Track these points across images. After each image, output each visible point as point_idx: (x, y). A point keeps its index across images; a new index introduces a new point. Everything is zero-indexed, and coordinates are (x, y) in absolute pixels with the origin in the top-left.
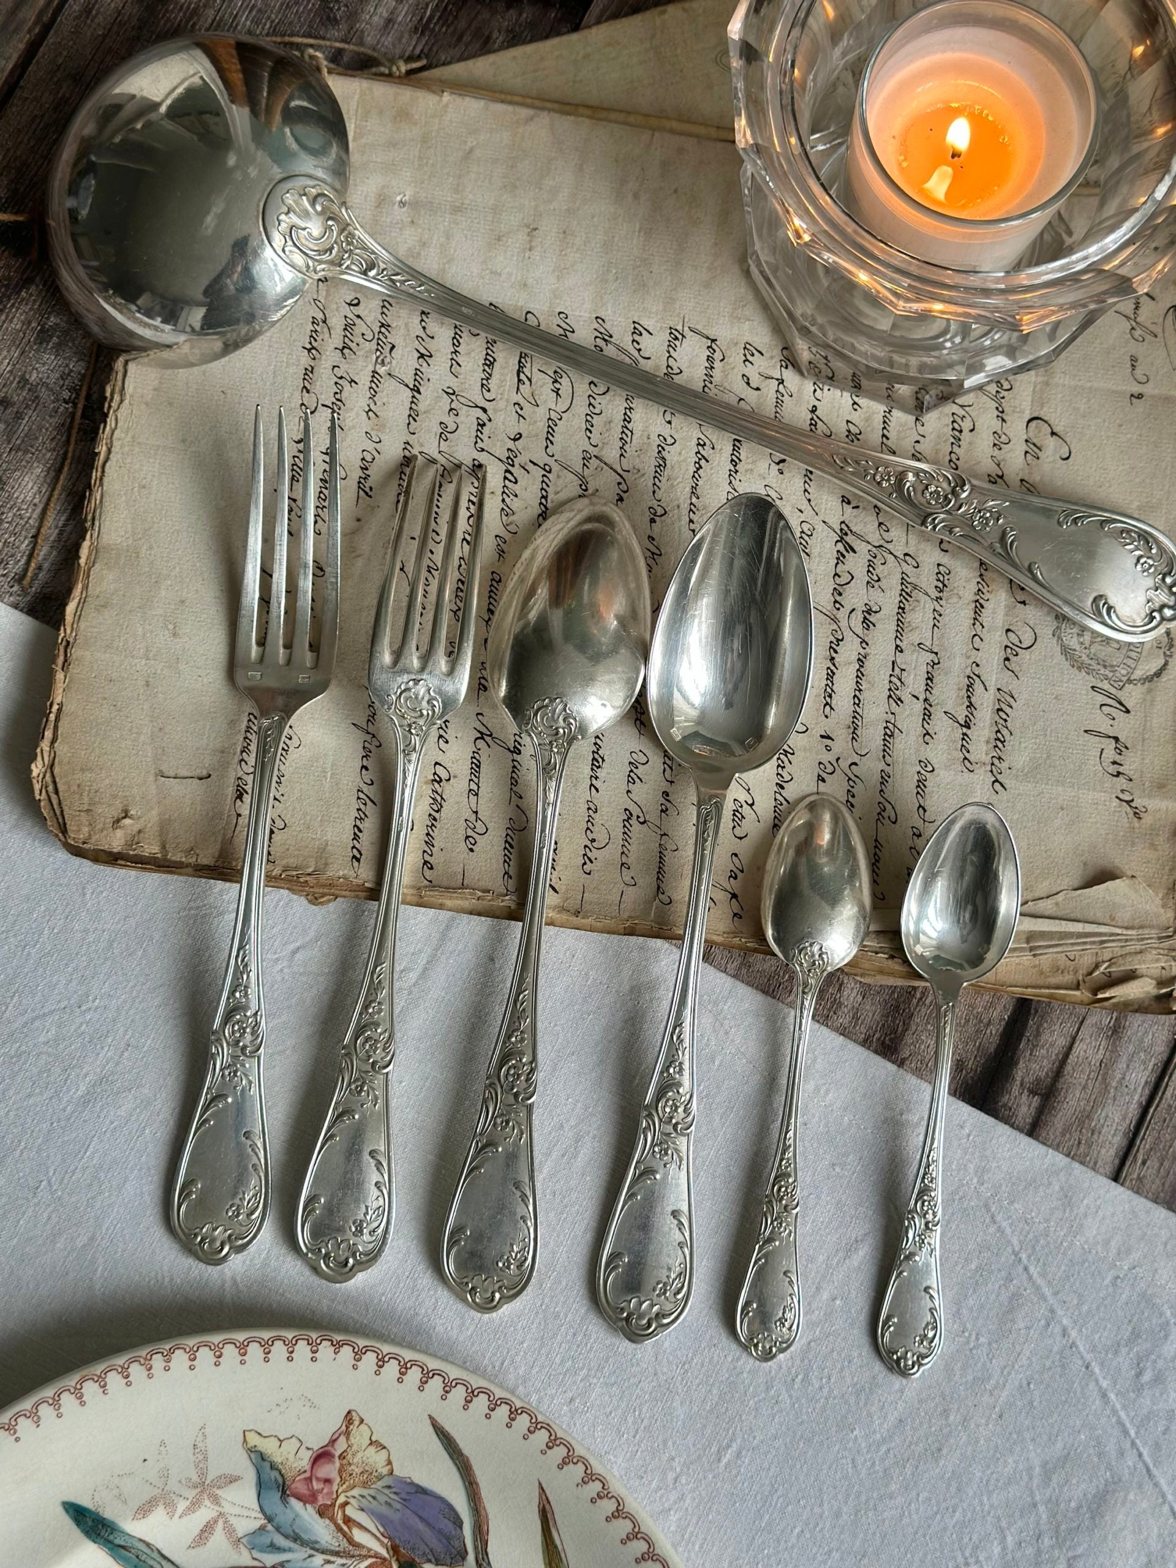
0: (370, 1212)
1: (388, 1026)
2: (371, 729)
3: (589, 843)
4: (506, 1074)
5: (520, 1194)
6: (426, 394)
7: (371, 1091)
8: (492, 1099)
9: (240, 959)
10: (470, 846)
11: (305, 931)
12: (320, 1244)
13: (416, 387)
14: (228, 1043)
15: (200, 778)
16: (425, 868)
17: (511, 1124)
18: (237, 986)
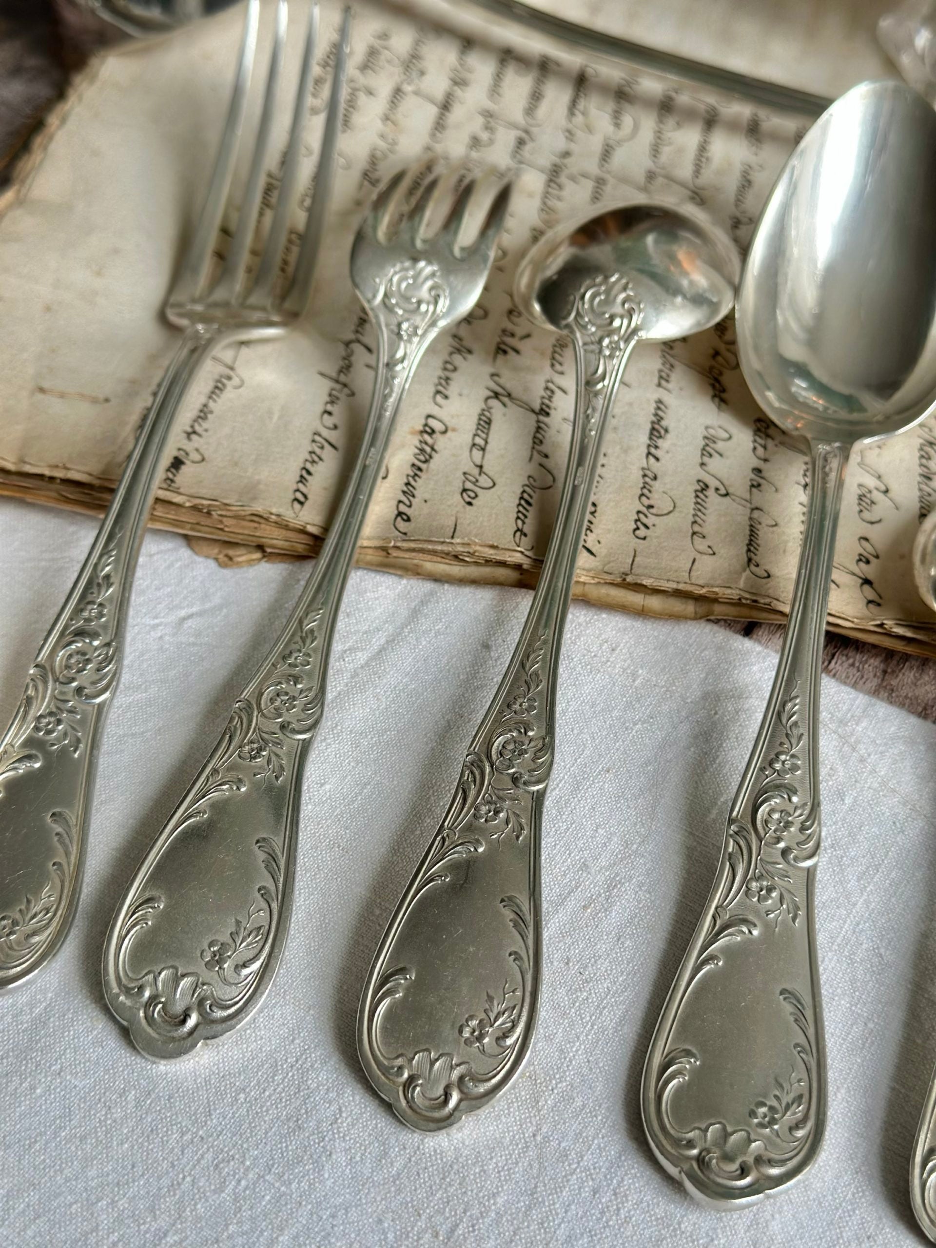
0: (243, 934)
1: (315, 684)
2: (343, 378)
3: (643, 510)
4: (500, 748)
5: (512, 916)
6: (457, 114)
7: (274, 758)
8: (475, 781)
9: (100, 568)
10: (468, 499)
11: (206, 597)
12: (144, 977)
13: (446, 106)
14: (56, 680)
15: (94, 401)
16: (399, 519)
17: (501, 815)
18: (89, 603)
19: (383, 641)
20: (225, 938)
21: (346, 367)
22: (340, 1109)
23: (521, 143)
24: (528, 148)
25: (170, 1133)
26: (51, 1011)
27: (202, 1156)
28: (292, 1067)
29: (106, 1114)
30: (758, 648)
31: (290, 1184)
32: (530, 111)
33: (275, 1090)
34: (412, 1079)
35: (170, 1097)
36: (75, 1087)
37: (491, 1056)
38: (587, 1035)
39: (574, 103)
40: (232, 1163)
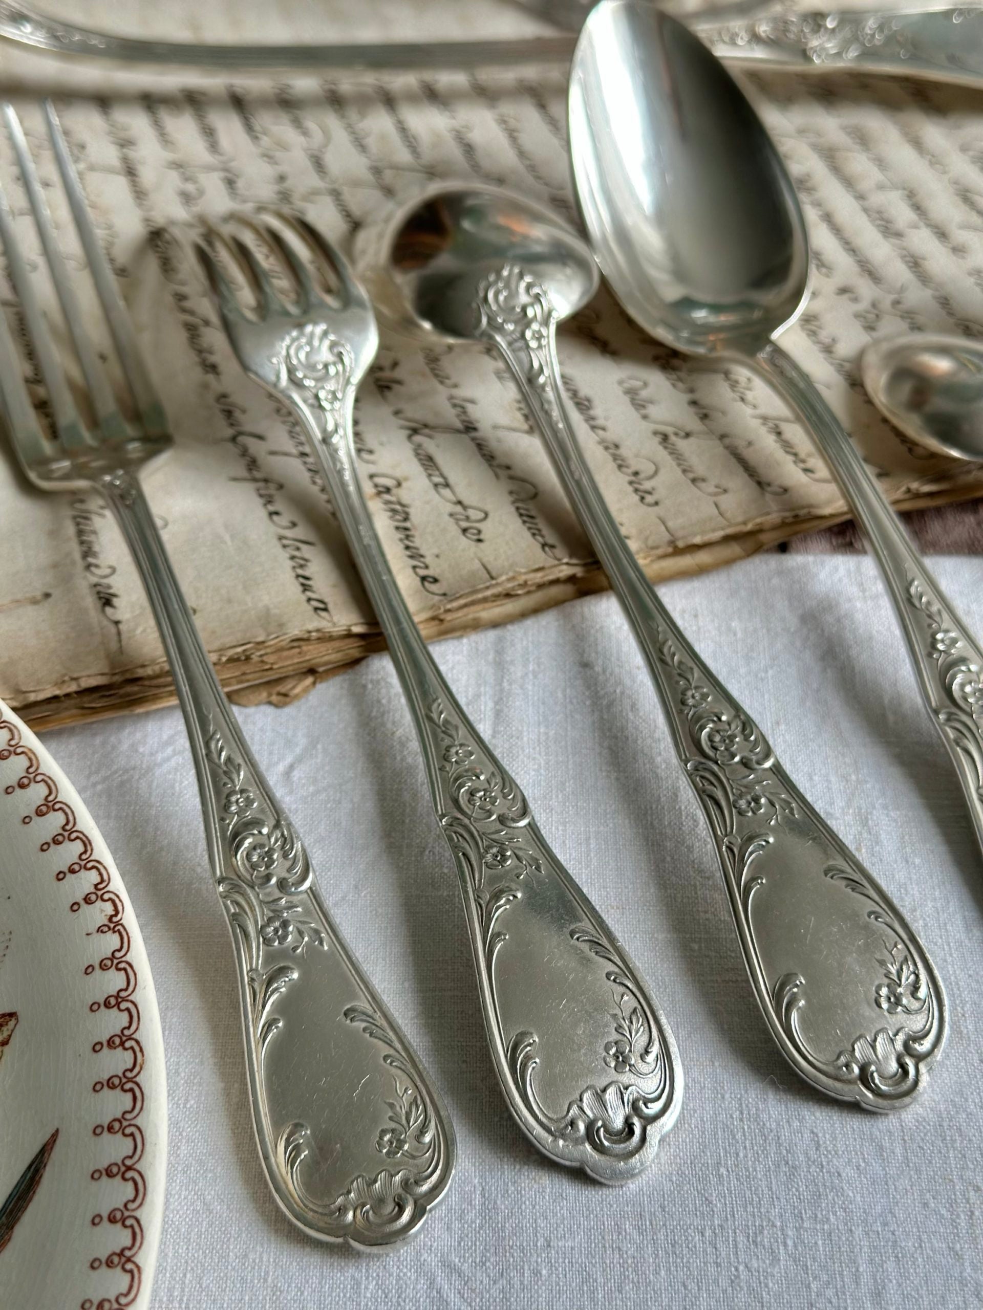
0: (625, 1025)
1: (491, 768)
2: (257, 475)
3: (633, 478)
4: (709, 743)
5: (844, 883)
6: (148, 175)
7: (520, 853)
8: (712, 784)
9: (215, 755)
10: (475, 537)
11: (289, 743)
12: (568, 1112)
13: (130, 172)
14: (252, 887)
15: (34, 602)
16: (426, 584)
17: (763, 801)
18: (229, 796)
19: (490, 704)
20: (615, 1036)
21: (253, 464)
22: (812, 1132)
23: (230, 183)
24: (240, 184)
25: (690, 1238)
26: (490, 1195)
27: (735, 1240)
28: (741, 1120)
29: (621, 1256)
30: (811, 558)
31: (828, 1219)
32: (214, 147)
33: (745, 1148)
34: (863, 1069)
35: (663, 1208)
36: (572, 1248)
37: (919, 1011)
38: (951, 955)
39: (249, 127)
40: (766, 1232)
